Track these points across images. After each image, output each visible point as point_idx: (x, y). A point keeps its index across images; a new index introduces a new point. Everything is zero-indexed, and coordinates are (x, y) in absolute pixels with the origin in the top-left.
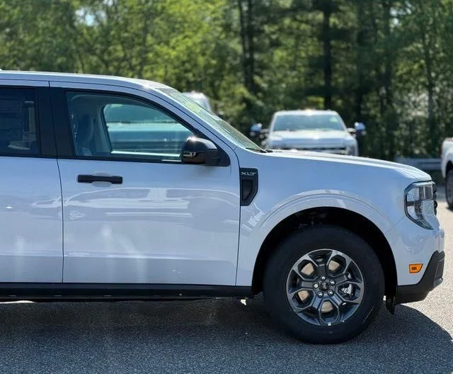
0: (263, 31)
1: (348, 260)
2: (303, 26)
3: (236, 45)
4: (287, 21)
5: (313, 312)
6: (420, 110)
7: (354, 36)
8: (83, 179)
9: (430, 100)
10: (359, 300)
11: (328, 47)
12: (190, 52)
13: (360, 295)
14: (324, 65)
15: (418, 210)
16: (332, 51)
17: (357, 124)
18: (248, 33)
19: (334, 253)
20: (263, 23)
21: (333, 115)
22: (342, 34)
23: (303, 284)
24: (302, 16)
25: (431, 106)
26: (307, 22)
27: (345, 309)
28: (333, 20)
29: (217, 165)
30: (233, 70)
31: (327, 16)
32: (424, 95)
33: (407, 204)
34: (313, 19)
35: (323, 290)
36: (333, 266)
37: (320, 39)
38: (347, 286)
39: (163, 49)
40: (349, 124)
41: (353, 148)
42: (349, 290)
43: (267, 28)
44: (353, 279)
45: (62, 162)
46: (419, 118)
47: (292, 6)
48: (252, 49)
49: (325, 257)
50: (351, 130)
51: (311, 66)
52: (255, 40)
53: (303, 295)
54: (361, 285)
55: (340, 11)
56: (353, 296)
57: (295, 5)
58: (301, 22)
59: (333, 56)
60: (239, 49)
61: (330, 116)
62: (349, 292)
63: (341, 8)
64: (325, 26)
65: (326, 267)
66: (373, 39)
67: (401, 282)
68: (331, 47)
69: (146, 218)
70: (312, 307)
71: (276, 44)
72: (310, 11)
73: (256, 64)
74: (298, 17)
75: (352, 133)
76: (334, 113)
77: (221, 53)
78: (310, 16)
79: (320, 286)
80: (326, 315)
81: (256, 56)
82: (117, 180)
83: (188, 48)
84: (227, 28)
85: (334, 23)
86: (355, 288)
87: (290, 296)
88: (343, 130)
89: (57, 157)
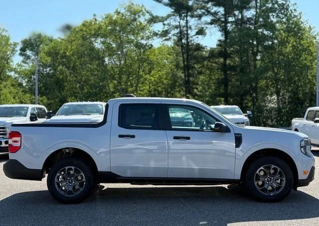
0: (194, 67)
1: (279, 169)
2: (214, 65)
3: (181, 74)
4: (206, 63)
5: (265, 190)
6: (272, 104)
7: (238, 70)
8: (175, 138)
9: (278, 99)
10: (283, 185)
11: (226, 74)
12: (160, 78)
13: (284, 183)
14: (224, 82)
15: (305, 149)
16: (228, 76)
17: (248, 112)
18: (187, 68)
19: (273, 166)
20: (194, 63)
21: (236, 108)
22: (233, 68)
23: (261, 178)
24: (213, 60)
25: (278, 102)
26: (216, 63)
27: (278, 189)
28: (228, 62)
29: (226, 132)
30: (180, 85)
31: (225, 59)
32: (275, 97)
33: (301, 147)
34: (218, 61)
35: (268, 181)
36: (272, 171)
37: (222, 70)
38: (278, 180)
39: (148, 76)
40: (244, 111)
41: (247, 122)
42: (279, 181)
43: (196, 66)
44: (281, 177)
45: (167, 132)
46: (272, 108)
47: (209, 56)
48: (189, 76)
49: (269, 168)
50: (245, 114)
51: (218, 83)
52: (190, 71)
53: (260, 183)
54: (284, 179)
55: (231, 57)
56: (281, 183)
57: (210, 55)
58: (212, 62)
59: (228, 78)
60: (183, 75)
61: (235, 108)
62: (279, 182)
63: (232, 56)
64: (224, 64)
65: (270, 172)
66: (248, 71)
67: (300, 178)
68: (227, 74)
69: (198, 153)
70: (265, 188)
71: (200, 73)
72: (217, 58)
73: (190, 83)
74: (211, 60)
75: (246, 116)
76: (237, 107)
77: (174, 78)
78: (217, 60)
79: (268, 180)
80: (270, 191)
81: (191, 79)
82: (188, 138)
83: (159, 76)
84: (177, 66)
85: (229, 63)
86: (281, 180)
87: (256, 183)
88: (242, 114)
89: (165, 130)
